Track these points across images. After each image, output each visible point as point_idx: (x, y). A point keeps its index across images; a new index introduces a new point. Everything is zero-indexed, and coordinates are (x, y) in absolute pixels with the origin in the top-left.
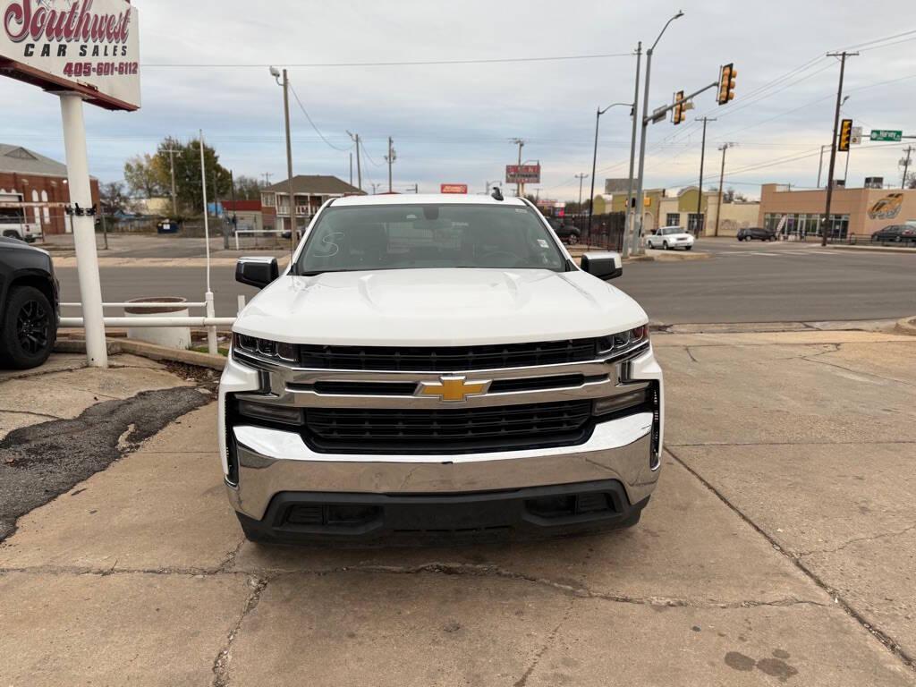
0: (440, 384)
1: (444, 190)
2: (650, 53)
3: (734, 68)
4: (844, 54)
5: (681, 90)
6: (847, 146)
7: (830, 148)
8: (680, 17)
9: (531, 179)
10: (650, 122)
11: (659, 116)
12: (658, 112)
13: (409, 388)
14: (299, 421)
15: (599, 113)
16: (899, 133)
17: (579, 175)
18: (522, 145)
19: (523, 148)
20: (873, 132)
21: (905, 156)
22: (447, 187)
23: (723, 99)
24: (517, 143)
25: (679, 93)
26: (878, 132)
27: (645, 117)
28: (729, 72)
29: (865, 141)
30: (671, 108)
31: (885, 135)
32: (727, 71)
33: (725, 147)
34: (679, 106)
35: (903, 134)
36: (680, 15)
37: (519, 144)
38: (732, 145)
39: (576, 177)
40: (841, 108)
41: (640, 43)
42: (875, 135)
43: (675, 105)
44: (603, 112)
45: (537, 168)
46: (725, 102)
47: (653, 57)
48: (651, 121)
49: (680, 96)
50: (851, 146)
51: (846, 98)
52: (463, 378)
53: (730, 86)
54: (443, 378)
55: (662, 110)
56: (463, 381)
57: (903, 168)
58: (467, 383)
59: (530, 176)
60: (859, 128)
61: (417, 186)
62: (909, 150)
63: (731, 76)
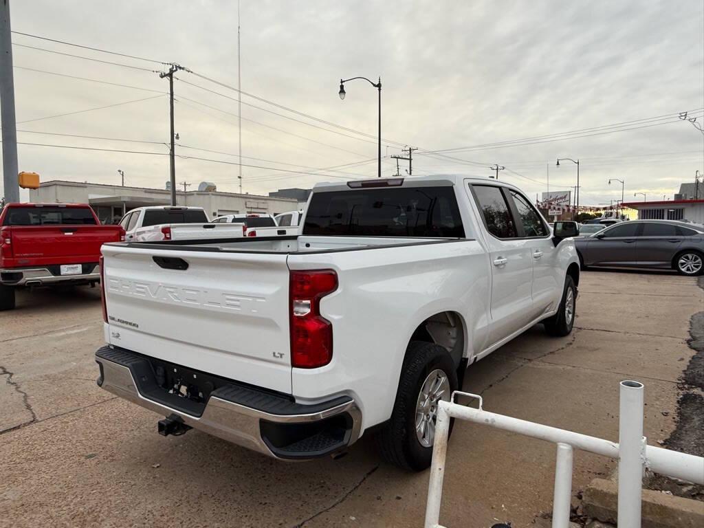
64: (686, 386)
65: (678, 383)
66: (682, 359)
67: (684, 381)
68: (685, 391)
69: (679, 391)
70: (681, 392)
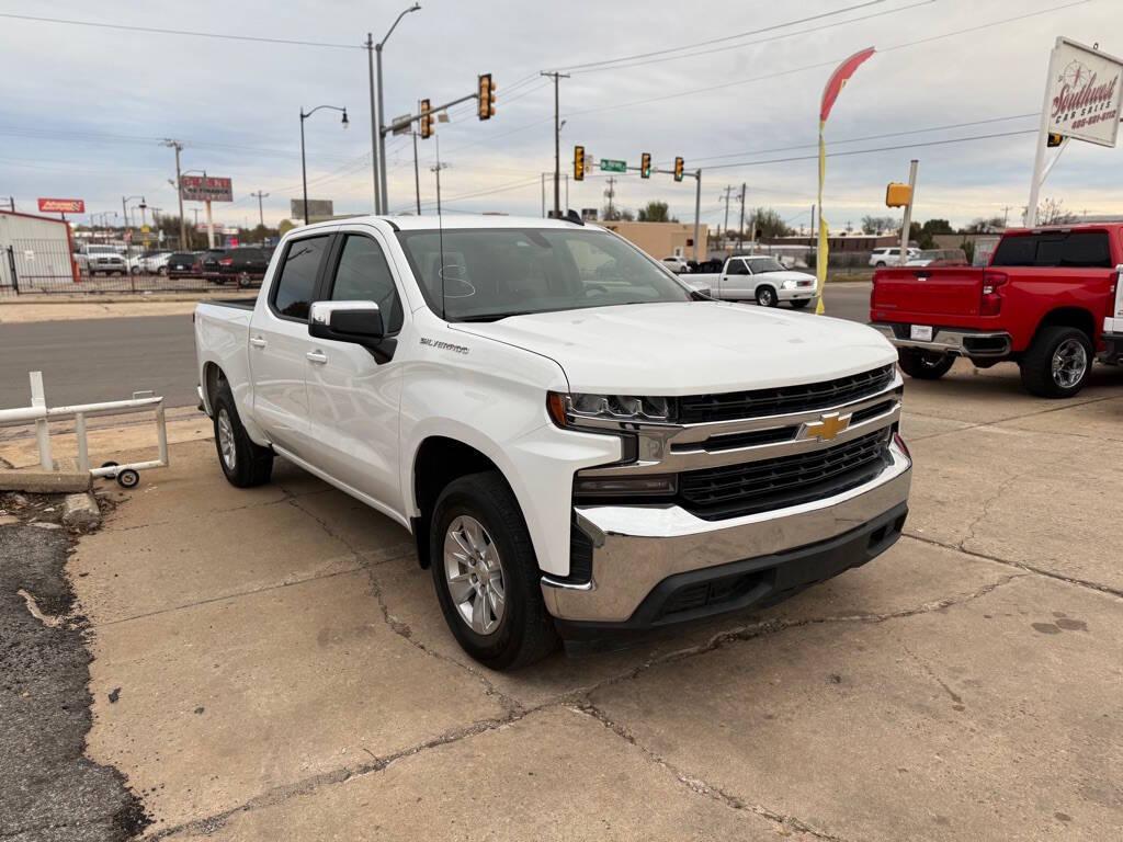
0: (820, 423)
1: (44, 208)
2: (379, 48)
3: (493, 80)
4: (557, 75)
5: (425, 98)
6: (582, 174)
7: (553, 177)
8: (417, 11)
9: (220, 195)
10: (389, 134)
11: (402, 127)
12: (398, 122)
13: (788, 432)
14: (671, 489)
15: (302, 116)
16: (624, 164)
17: (257, 193)
18: (179, 149)
19: (181, 153)
20: (603, 161)
21: (608, 187)
22: (48, 203)
23: (485, 114)
24: (171, 145)
25: (424, 102)
26: (606, 162)
27: (381, 127)
28: (487, 84)
29: (597, 171)
30: (417, 119)
31: (612, 165)
32: (485, 82)
33: (438, 169)
34: (426, 118)
35: (628, 165)
36: (417, 8)
37: (174, 148)
38: (445, 166)
39: (253, 195)
40: (560, 133)
41: (370, 35)
42: (604, 165)
43: (422, 116)
44: (307, 116)
45: (227, 183)
46: (487, 117)
47: (383, 53)
48: (391, 132)
49: (425, 106)
50: (586, 175)
51: (563, 123)
52: (837, 414)
53: (490, 100)
54: (825, 416)
55: (405, 120)
56: (838, 417)
57: (608, 199)
58: (840, 419)
59: (217, 192)
60: (590, 157)
61: (12, 200)
62: (611, 182)
63: (490, 88)
64: (74, 626)
65: (89, 626)
66: (114, 698)
67: (82, 634)
68: (72, 616)
69: (81, 614)
70: (77, 612)
